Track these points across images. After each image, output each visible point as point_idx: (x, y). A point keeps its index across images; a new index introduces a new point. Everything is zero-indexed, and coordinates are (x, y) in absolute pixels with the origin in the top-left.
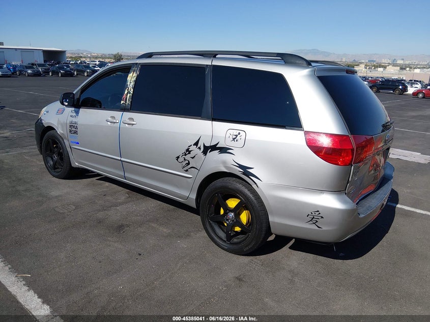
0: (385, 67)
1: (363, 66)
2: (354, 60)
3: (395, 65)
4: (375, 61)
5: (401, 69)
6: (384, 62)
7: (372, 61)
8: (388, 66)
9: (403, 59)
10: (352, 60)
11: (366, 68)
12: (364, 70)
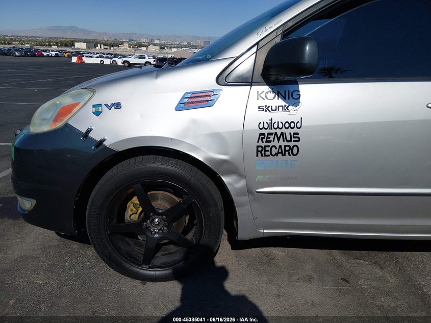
0: (147, 47)
1: (126, 46)
2: (116, 39)
3: (155, 45)
4: (135, 41)
5: (161, 48)
6: (143, 41)
7: (133, 40)
8: (149, 45)
9: (159, 39)
10: (113, 39)
11: (130, 47)
12: (128, 48)
